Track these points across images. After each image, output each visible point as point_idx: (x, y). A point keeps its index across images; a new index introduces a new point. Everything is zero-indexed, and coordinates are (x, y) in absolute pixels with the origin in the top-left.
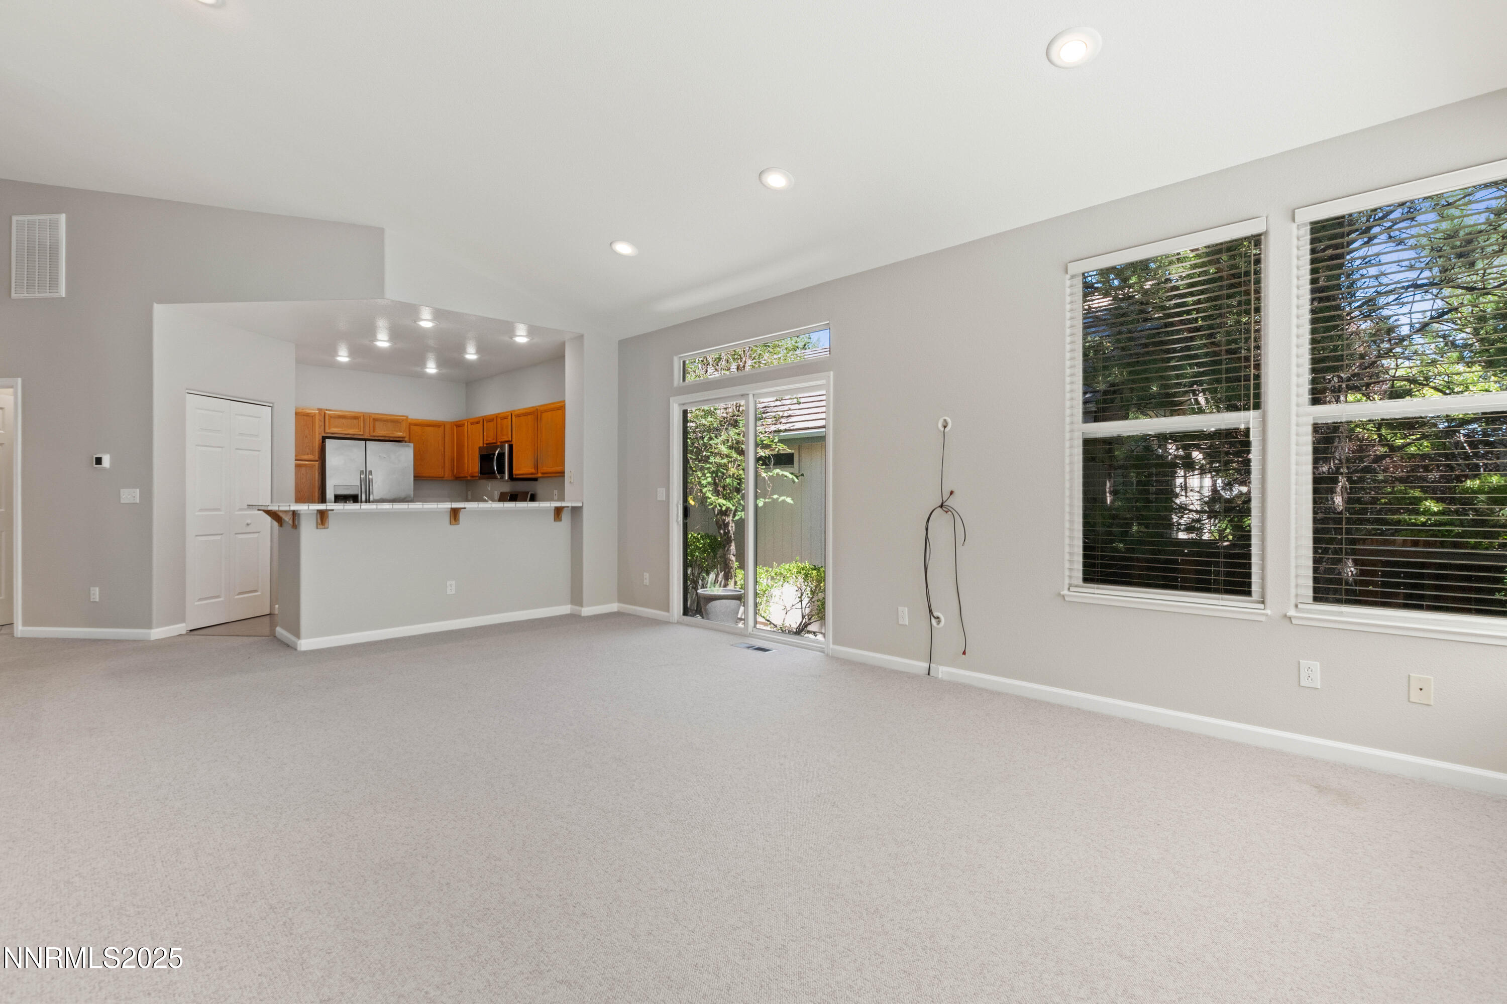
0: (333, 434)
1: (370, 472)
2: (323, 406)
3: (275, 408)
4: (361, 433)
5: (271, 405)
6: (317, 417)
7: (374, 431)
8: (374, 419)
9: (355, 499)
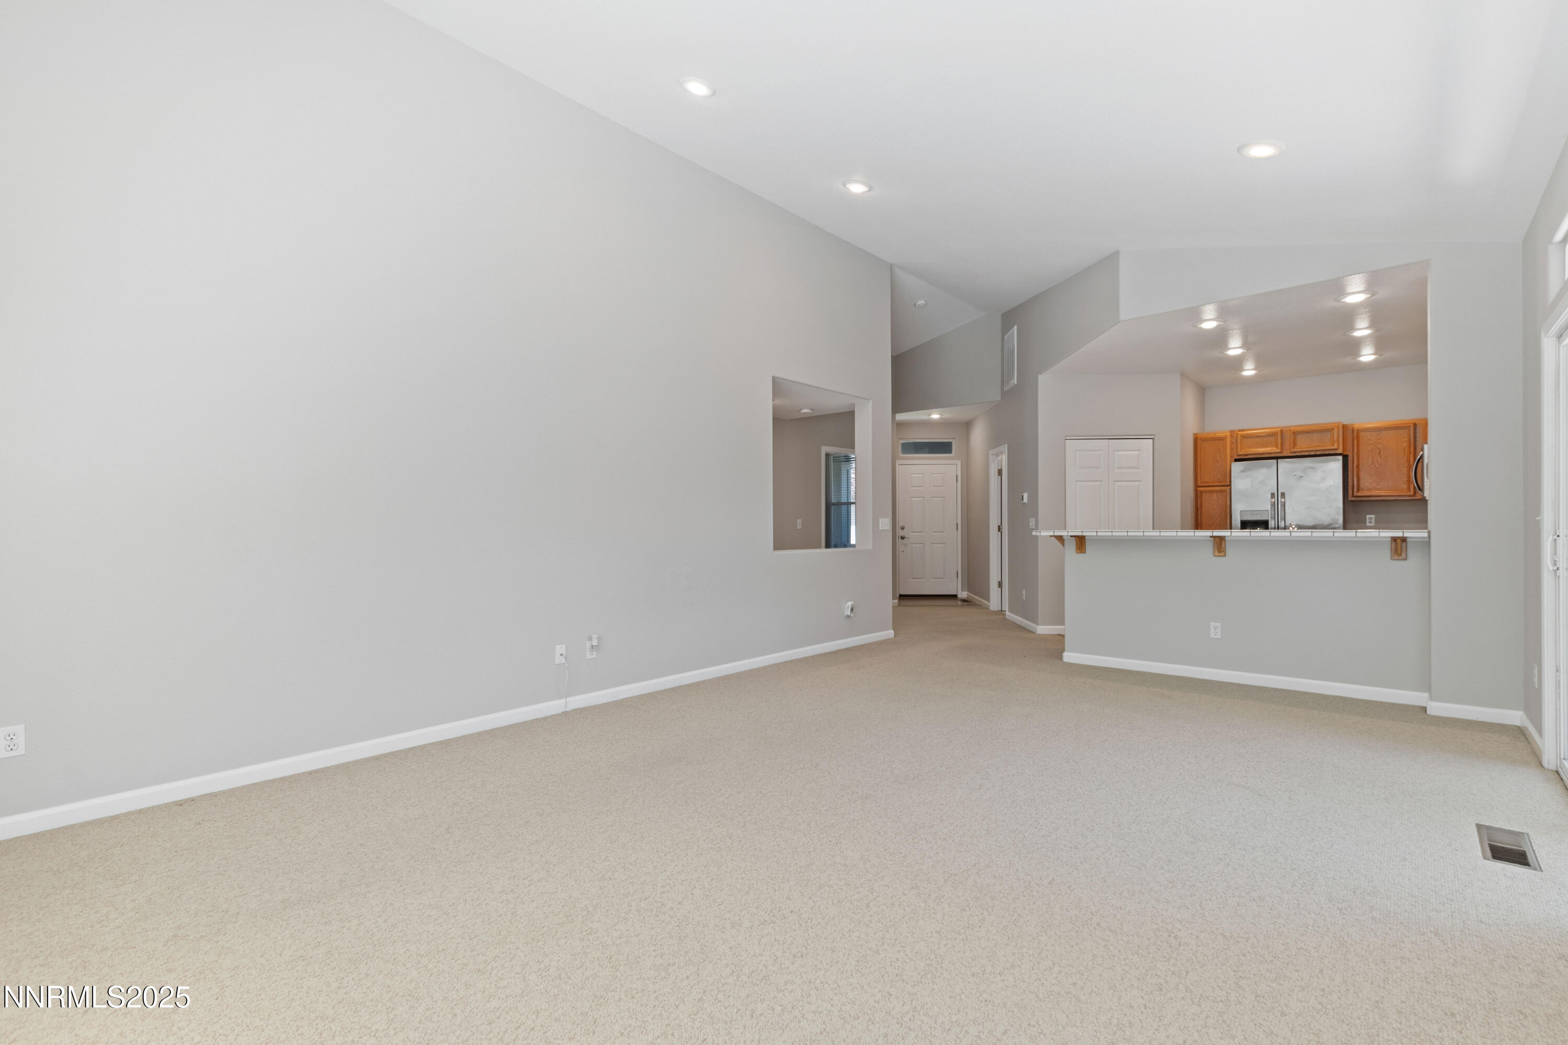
0: (1246, 455)
1: (1283, 495)
2: (1236, 427)
3: (1155, 440)
4: (1279, 451)
5: (1152, 437)
6: (1228, 440)
7: (1295, 445)
8: (1294, 432)
9: (1264, 525)
